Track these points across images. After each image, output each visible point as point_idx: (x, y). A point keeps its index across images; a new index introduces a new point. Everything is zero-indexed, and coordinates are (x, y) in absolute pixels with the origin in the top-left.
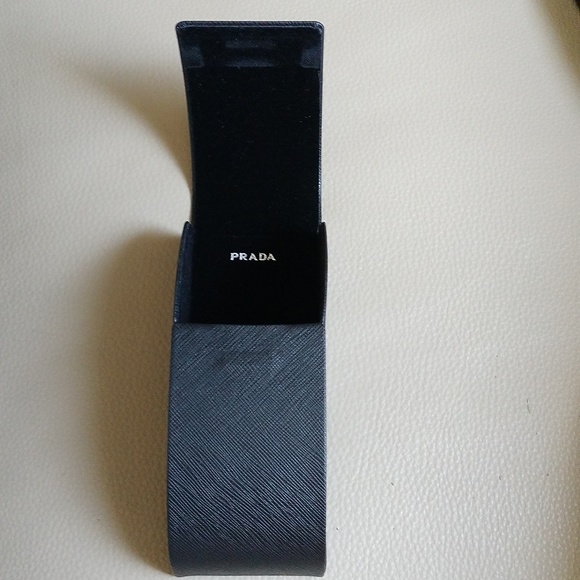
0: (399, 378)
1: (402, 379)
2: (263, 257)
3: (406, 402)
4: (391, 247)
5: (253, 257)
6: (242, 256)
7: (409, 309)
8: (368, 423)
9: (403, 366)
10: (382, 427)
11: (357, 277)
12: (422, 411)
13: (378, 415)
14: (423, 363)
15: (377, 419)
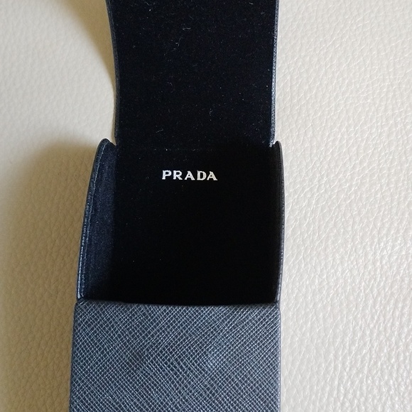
0: (368, 333)
1: (372, 333)
2: (202, 176)
3: (376, 363)
4: (361, 163)
5: (190, 175)
6: (177, 175)
7: (382, 244)
8: (328, 389)
9: (373, 318)
10: (345, 395)
11: (317, 202)
12: (395, 375)
13: (341, 378)
14: (397, 313)
15: (339, 385)
